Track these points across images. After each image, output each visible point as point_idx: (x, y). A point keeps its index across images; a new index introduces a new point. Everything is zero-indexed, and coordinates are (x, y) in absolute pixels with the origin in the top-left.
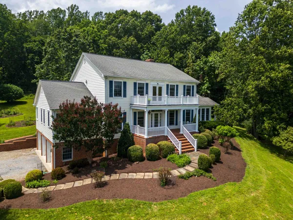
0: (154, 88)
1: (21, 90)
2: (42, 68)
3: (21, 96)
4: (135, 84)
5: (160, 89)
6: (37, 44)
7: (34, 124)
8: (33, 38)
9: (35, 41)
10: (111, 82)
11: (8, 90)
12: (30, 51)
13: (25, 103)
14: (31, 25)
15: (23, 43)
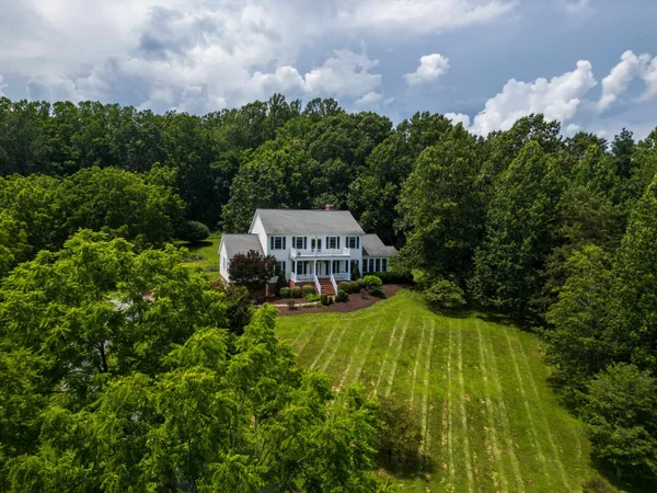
0: (313, 241)
1: (206, 228)
2: (229, 208)
3: (206, 236)
4: (294, 238)
5: (319, 241)
6: (227, 165)
7: (218, 270)
8: (222, 155)
9: (224, 159)
10: (272, 238)
11: (192, 229)
12: (218, 172)
13: (210, 244)
14: (219, 135)
15: (209, 162)
